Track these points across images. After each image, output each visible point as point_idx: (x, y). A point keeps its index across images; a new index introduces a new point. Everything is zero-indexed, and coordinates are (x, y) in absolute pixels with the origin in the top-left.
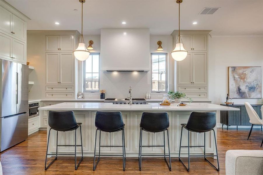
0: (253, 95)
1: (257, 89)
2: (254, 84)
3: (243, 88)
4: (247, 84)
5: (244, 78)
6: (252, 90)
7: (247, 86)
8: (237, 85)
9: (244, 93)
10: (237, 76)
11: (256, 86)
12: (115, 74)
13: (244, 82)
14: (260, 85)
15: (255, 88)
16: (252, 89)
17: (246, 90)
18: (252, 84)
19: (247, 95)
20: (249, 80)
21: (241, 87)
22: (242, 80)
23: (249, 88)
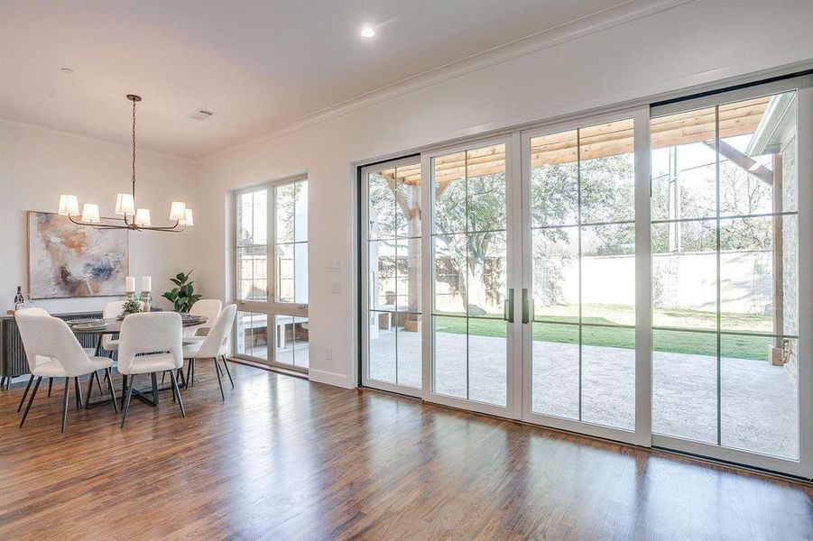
0: (106, 287)
1: (117, 272)
2: (109, 260)
3: (77, 271)
4: (89, 261)
5: (79, 246)
6: (102, 275)
7: (89, 265)
8: (56, 263)
9: (80, 283)
10: (55, 240)
11: (115, 266)
13: (80, 254)
14: (124, 263)
15: (111, 270)
16: (103, 272)
17: (87, 277)
18: (104, 260)
19: (89, 287)
20: (94, 251)
21: (70, 269)
22: (73, 250)
23: (94, 270)
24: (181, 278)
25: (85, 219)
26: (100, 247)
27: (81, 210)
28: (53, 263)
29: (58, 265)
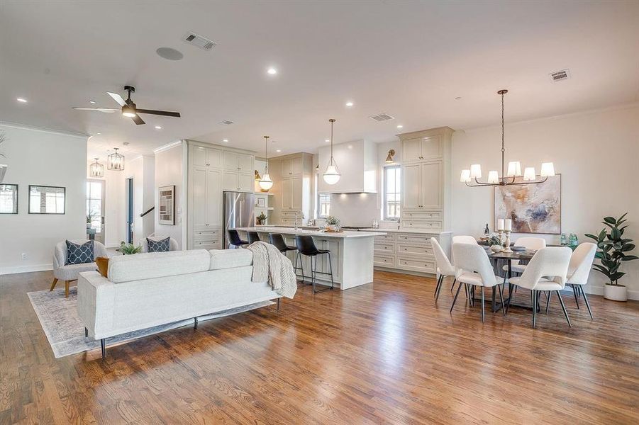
0: (542, 226)
1: (551, 215)
2: (544, 207)
3: (522, 215)
4: (529, 207)
5: (523, 197)
6: (539, 217)
7: (529, 210)
8: (509, 210)
9: (523, 223)
10: (509, 194)
11: (549, 211)
12: (344, 197)
13: (524, 203)
14: (558, 209)
15: (546, 214)
16: (540, 216)
17: (528, 219)
18: (541, 207)
19: (530, 226)
20: (533, 200)
21: (516, 214)
22: (519, 200)
23: (533, 214)
24: (609, 220)
25: (526, 179)
26: (537, 198)
27: (523, 171)
28: (507, 209)
29: (510, 211)
